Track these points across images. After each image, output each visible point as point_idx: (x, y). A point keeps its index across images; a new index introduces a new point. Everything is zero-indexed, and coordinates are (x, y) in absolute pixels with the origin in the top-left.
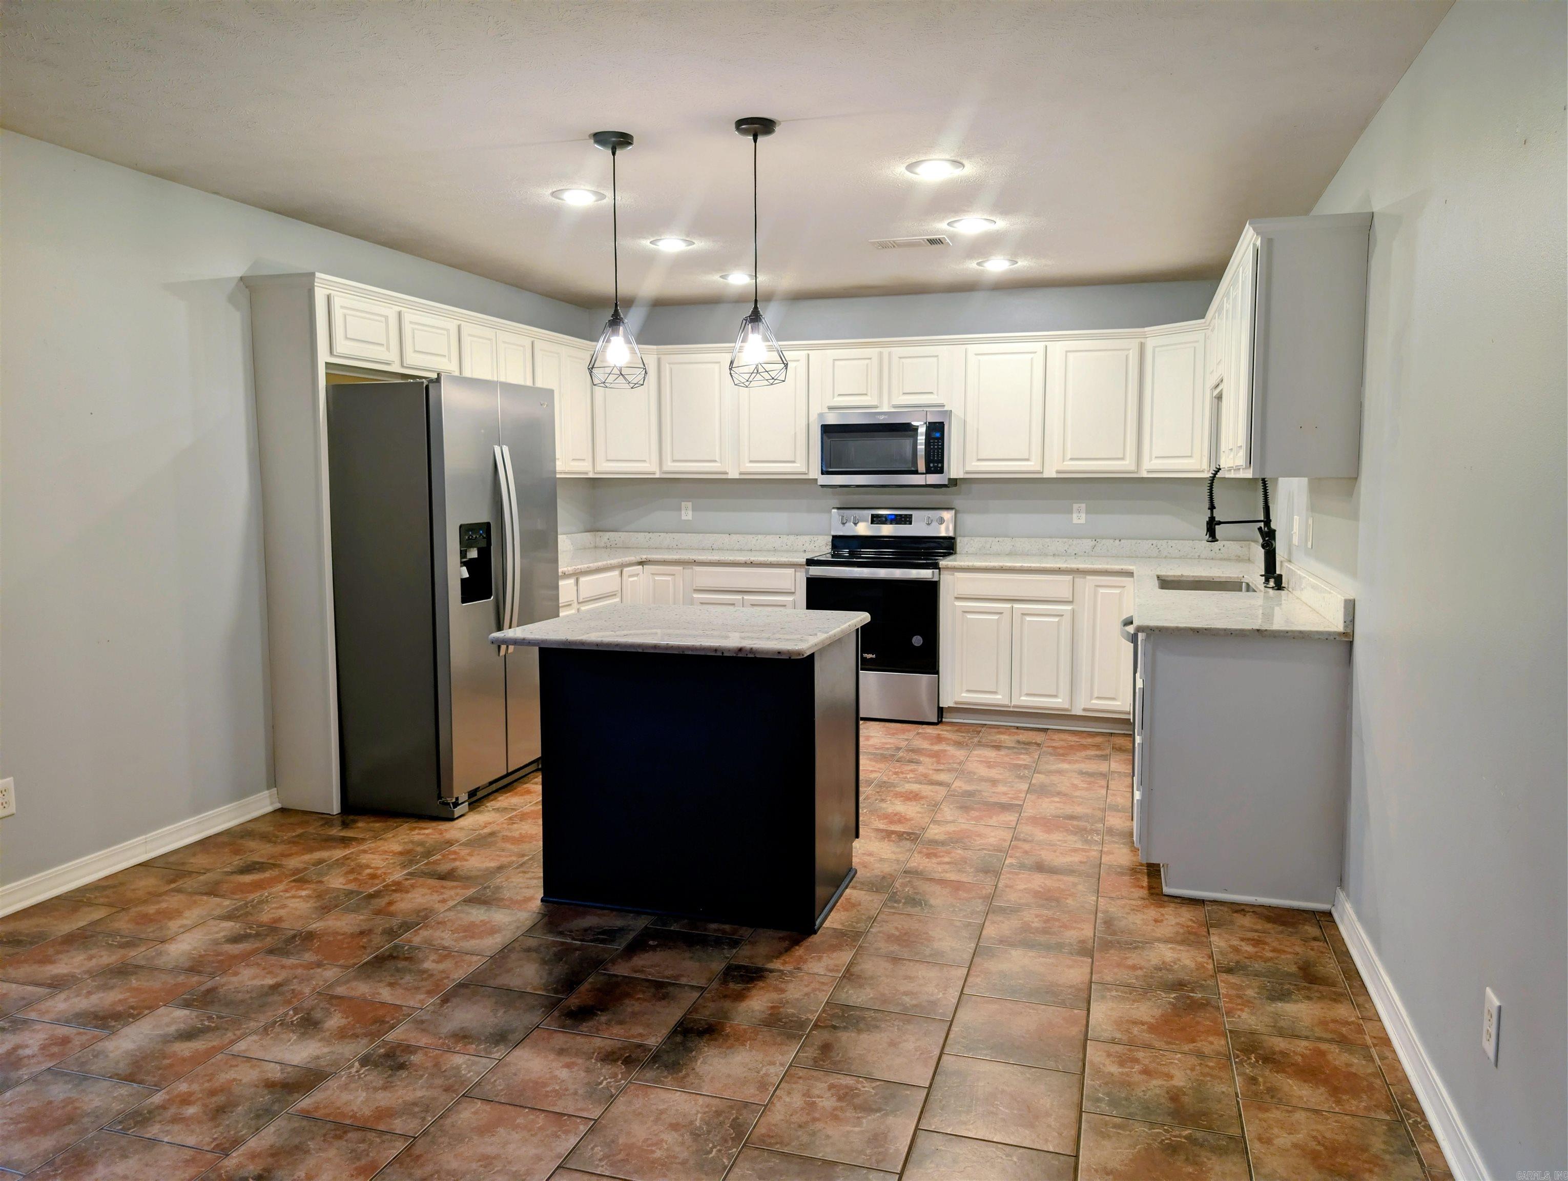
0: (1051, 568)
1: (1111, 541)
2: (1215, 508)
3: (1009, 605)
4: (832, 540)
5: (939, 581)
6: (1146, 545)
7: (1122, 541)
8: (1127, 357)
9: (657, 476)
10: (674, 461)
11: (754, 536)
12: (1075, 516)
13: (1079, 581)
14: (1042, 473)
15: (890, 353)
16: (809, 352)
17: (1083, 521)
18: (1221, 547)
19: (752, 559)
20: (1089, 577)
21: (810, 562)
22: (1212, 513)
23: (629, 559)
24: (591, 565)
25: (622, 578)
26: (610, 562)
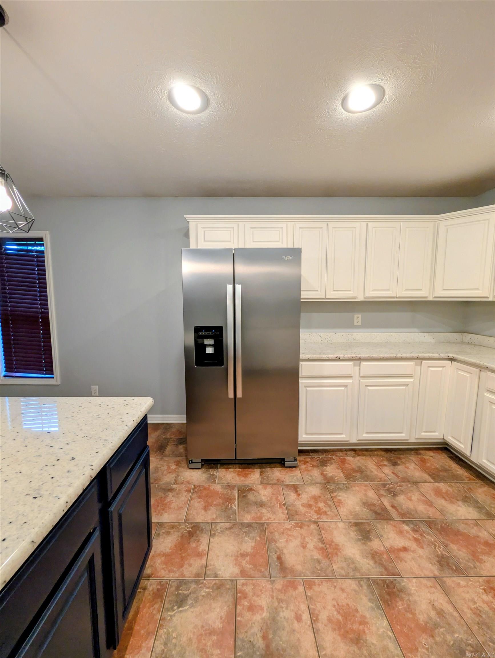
23: (431, 355)
24: (374, 355)
25: (420, 367)
26: (400, 355)
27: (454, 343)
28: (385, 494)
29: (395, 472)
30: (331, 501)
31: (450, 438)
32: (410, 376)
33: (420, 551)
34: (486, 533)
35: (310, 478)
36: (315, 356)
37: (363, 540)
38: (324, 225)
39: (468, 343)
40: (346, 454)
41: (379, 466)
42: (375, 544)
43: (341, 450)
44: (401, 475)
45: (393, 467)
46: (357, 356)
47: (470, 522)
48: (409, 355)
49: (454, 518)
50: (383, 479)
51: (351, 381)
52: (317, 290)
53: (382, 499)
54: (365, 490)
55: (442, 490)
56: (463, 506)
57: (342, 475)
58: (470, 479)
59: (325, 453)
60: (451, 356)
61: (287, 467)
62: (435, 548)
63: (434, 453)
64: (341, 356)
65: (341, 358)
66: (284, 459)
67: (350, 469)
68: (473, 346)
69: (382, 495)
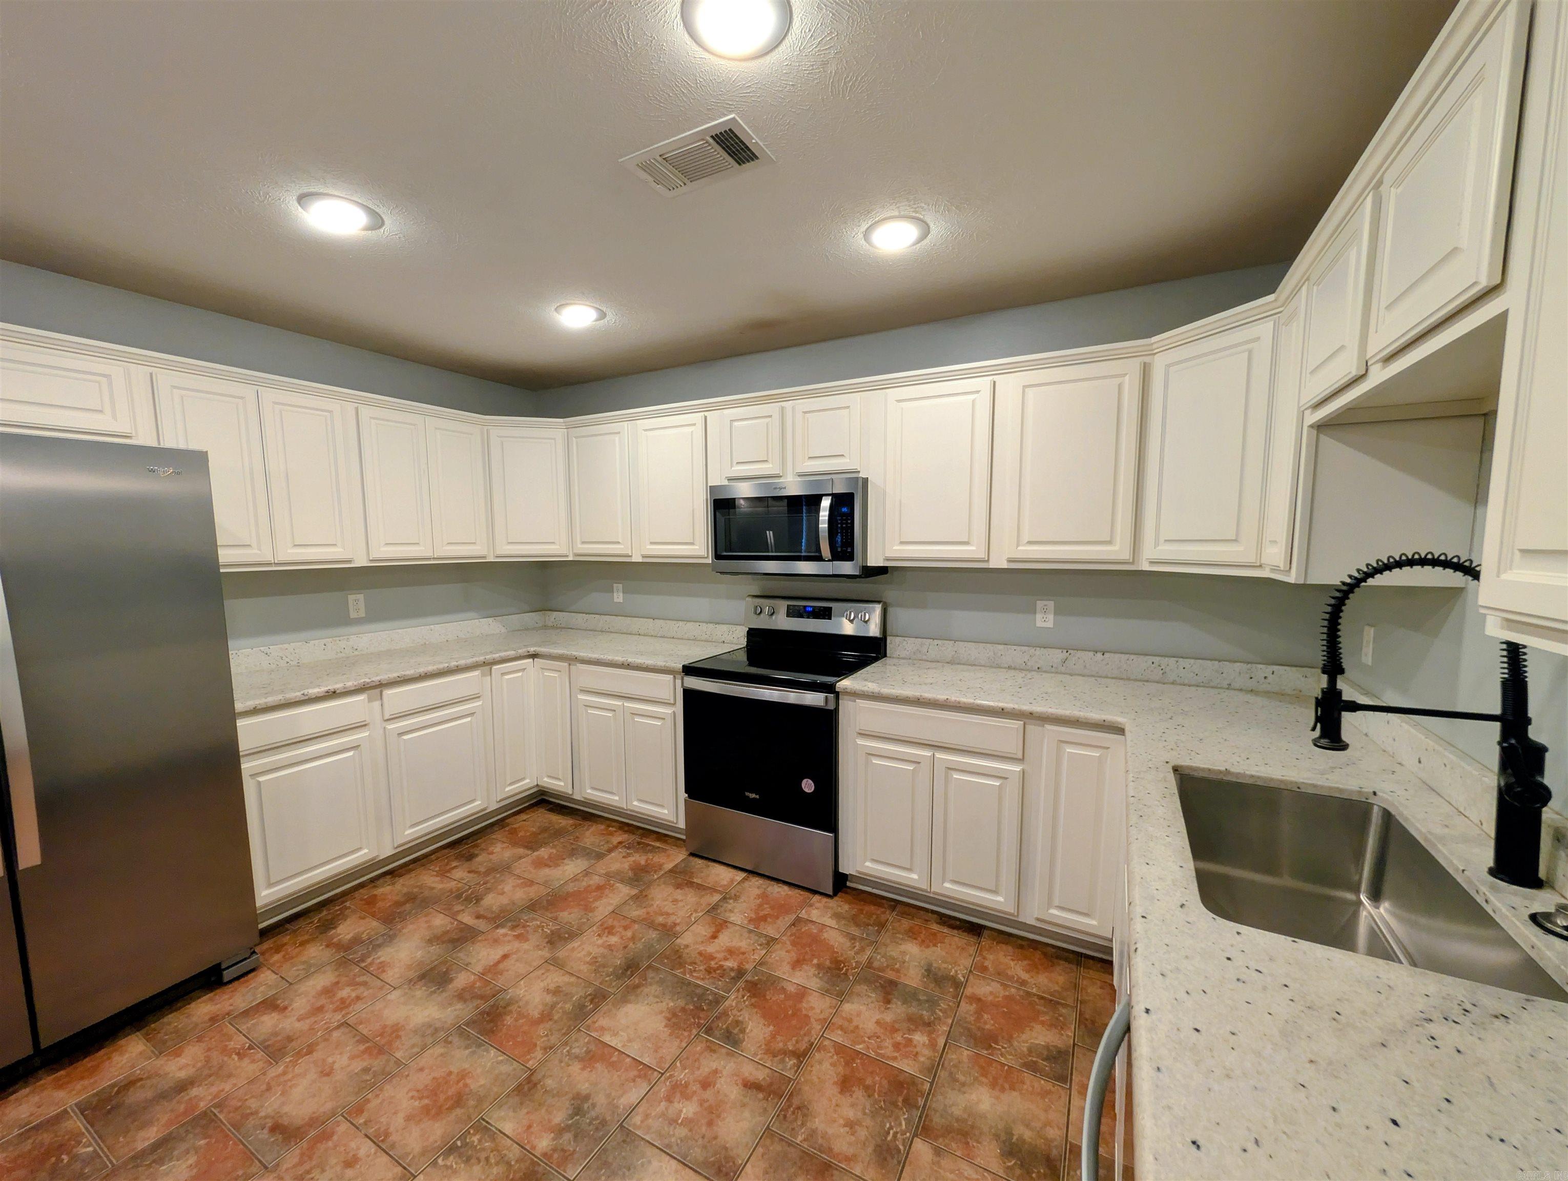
0: (989, 706)
1: (1091, 654)
2: (1342, 671)
3: (927, 753)
4: (748, 632)
5: (837, 710)
6: (1141, 664)
7: (1107, 655)
8: (1120, 386)
9: (570, 558)
10: (583, 543)
11: (675, 622)
12: (1039, 616)
13: (1032, 729)
14: (988, 561)
15: (793, 408)
16: (706, 414)
17: (1050, 624)
18: (1269, 674)
19: (630, 660)
20: (1048, 727)
21: (689, 670)
22: (1332, 682)
23: (503, 654)
24: (408, 673)
25: (489, 677)
26: (455, 663)
27: (534, 629)
28: (463, 908)
29: (473, 868)
30: (364, 975)
31: (546, 779)
32: (477, 697)
33: (526, 946)
34: (597, 877)
35: (301, 967)
36: (271, 700)
37: (439, 989)
38: (249, 392)
39: (553, 627)
40: (375, 887)
41: (443, 874)
42: (461, 980)
43: (361, 886)
44: (482, 870)
45: (469, 863)
46: (373, 679)
47: (580, 875)
48: (470, 661)
49: (562, 882)
50: (454, 890)
51: (367, 734)
52: (249, 545)
53: (459, 918)
54: (427, 922)
55: (543, 858)
56: (570, 862)
57: (375, 923)
58: (576, 826)
59: (324, 908)
60: (532, 650)
61: (230, 982)
62: (543, 930)
63: (527, 814)
64: (338, 686)
65: (338, 692)
66: (219, 965)
67: (390, 906)
68: (558, 631)
69: (458, 912)
